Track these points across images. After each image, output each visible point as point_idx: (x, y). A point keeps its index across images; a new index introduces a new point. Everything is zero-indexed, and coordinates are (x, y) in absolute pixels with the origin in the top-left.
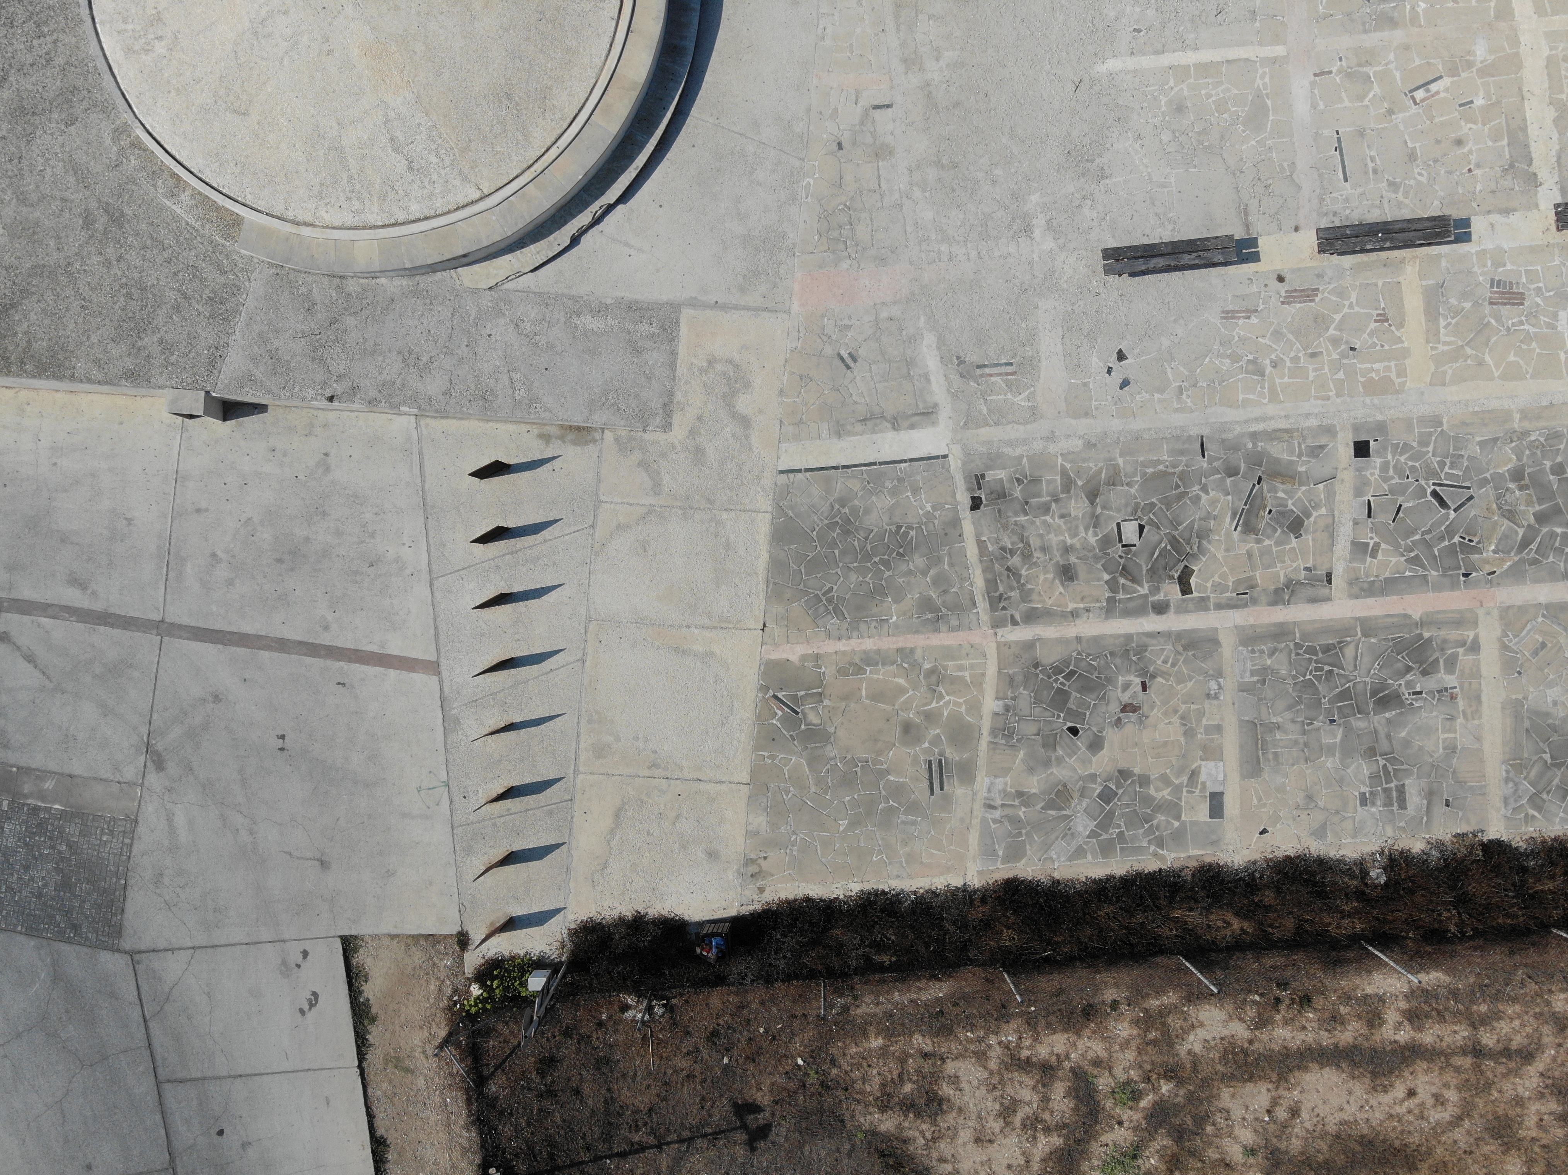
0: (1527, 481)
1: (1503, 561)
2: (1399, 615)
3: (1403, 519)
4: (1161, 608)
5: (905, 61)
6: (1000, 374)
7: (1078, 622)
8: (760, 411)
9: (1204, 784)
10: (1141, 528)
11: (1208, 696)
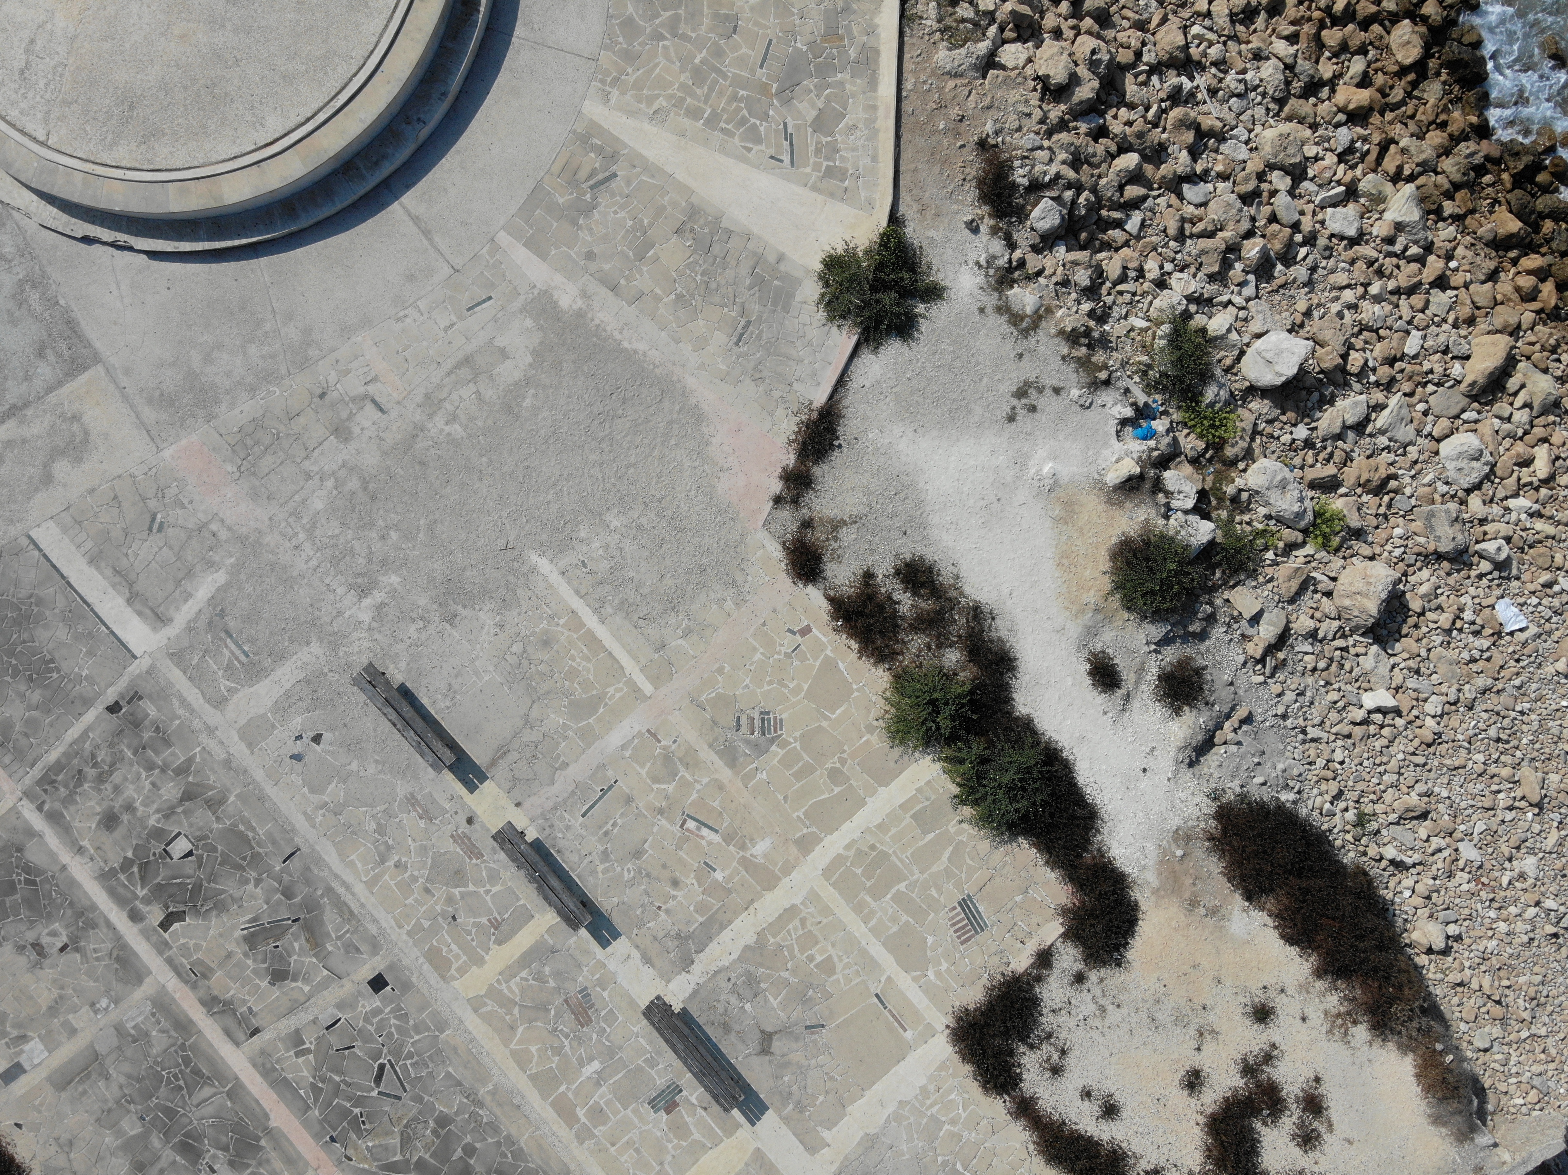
0: (443, 1132)
1: (365, 1160)
2: (263, 1109)
3: (343, 1057)
4: (135, 916)
5: (427, 396)
6: (232, 653)
7: (78, 858)
8: (65, 485)
9: (22, 1051)
10: (190, 854)
11: (93, 1005)
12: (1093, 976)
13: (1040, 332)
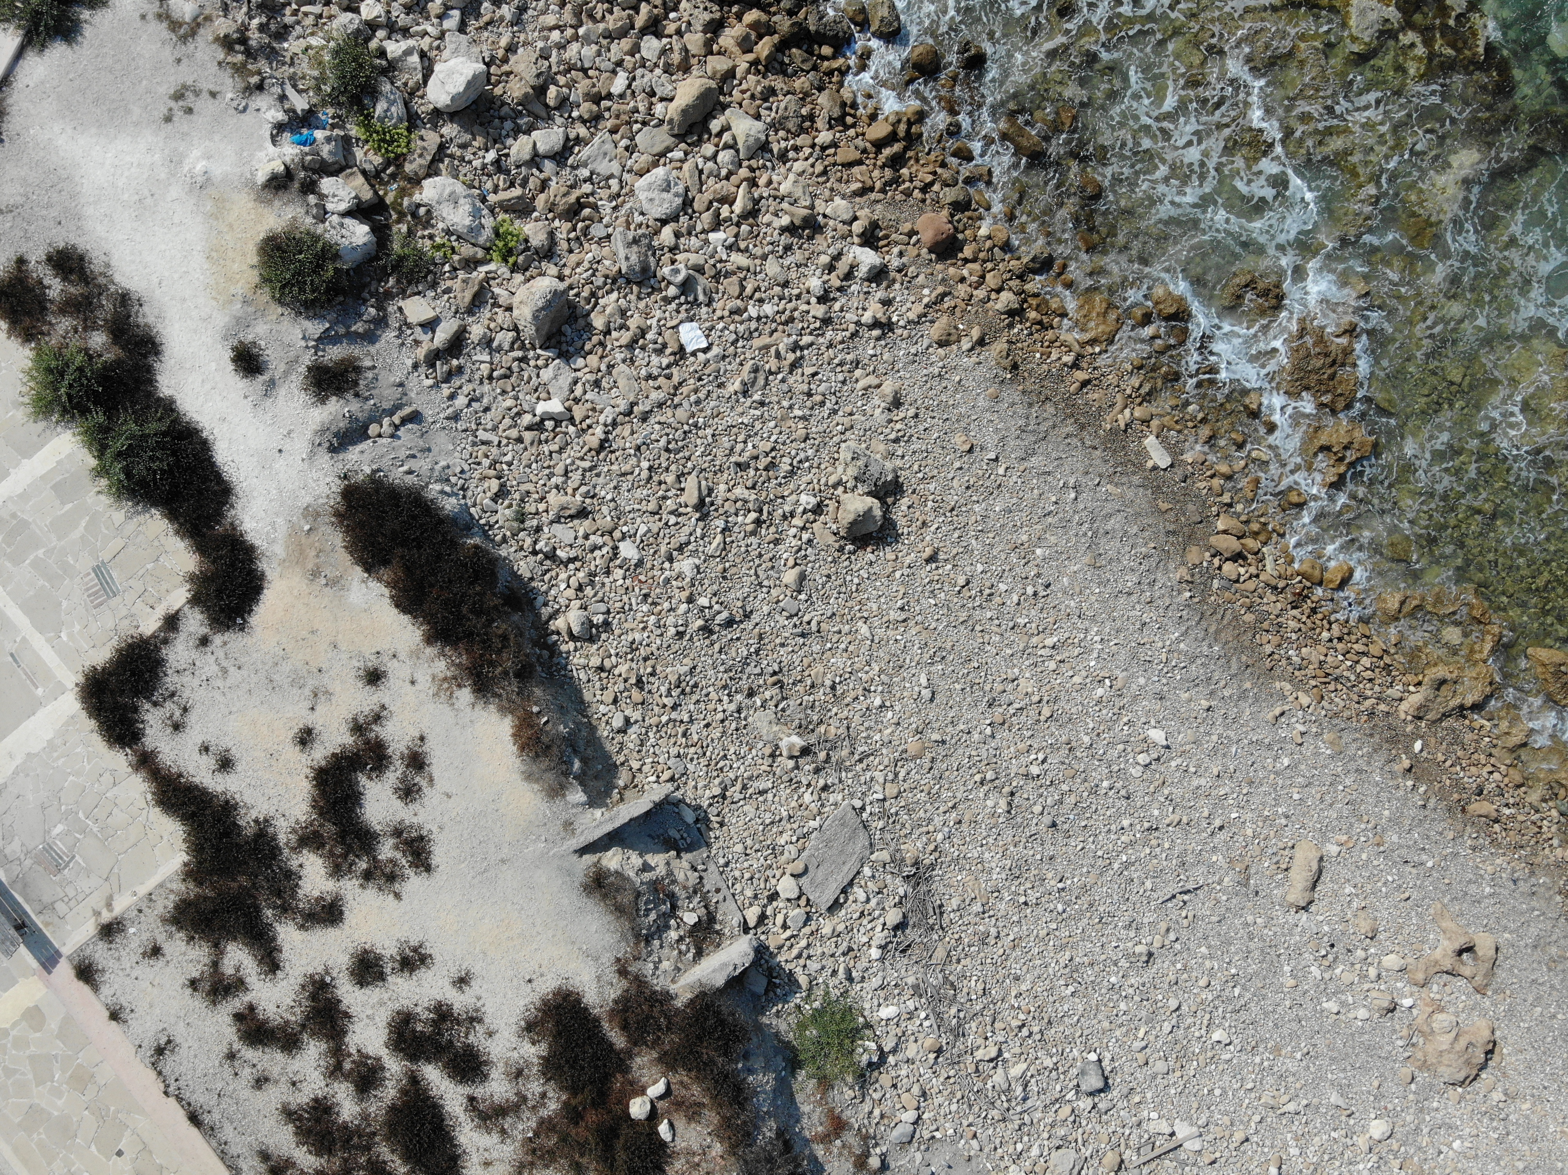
12: (218, 639)
13: (198, 38)
